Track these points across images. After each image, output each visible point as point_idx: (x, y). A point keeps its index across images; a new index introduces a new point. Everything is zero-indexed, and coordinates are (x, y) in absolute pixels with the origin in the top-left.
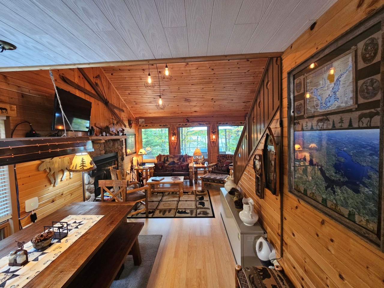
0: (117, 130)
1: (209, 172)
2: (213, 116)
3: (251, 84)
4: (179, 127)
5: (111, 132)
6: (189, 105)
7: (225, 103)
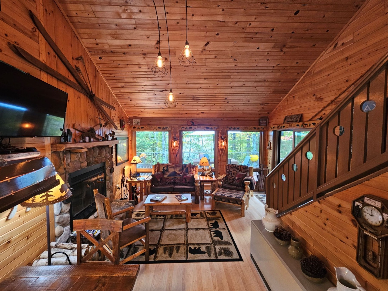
0: (105, 134)
1: (219, 186)
2: (222, 118)
3: (276, 82)
4: (182, 131)
5: (97, 137)
6: (196, 104)
7: (239, 104)
